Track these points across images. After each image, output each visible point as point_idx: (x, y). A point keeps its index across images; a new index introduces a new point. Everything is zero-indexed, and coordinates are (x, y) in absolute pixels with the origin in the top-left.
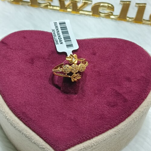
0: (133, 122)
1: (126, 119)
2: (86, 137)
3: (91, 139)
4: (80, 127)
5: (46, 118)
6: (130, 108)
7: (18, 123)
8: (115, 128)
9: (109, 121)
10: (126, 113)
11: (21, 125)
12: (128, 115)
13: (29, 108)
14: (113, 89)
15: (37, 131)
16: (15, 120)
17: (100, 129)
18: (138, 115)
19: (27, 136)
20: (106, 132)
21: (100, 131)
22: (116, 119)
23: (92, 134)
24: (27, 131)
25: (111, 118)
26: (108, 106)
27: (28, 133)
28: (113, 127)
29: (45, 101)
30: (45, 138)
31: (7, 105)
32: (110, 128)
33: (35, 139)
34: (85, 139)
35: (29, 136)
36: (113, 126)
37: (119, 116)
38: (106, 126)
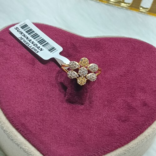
0: (146, 141)
1: (138, 136)
4: (86, 144)
5: (48, 131)
7: (16, 136)
8: (125, 146)
9: (119, 139)
10: (138, 130)
11: (19, 138)
12: (141, 132)
13: (29, 119)
14: (125, 101)
15: (37, 146)
16: (13, 132)
17: (108, 147)
18: (151, 133)
19: (26, 150)
20: (115, 151)
21: (109, 150)
22: (127, 137)
23: (99, 153)
24: (26, 146)
25: (121, 135)
26: (119, 120)
28: (123, 146)
29: (48, 111)
31: (4, 113)
32: (119, 147)
36: (123, 144)
37: (130, 133)
38: (116, 144)
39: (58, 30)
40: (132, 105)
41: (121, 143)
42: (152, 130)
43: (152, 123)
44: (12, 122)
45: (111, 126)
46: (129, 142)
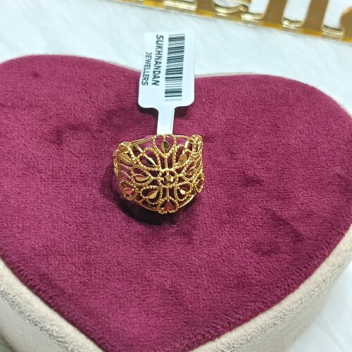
0: (318, 293)
1: (300, 285)
2: (204, 336)
3: (217, 340)
4: (187, 310)
5: (102, 286)
6: (310, 257)
7: (28, 303)
9: (261, 292)
10: (301, 270)
11: (37, 306)
12: (306, 275)
13: (57, 263)
14: (265, 209)
15: (79, 322)
16: (22, 293)
17: (237, 313)
18: (329, 274)
19: (55, 334)
20: (252, 320)
21: (239, 319)
22: (277, 287)
23: (218, 327)
24: (54, 323)
25: (264, 285)
26: (256, 252)
27: (55, 327)
28: (269, 307)
29: (97, 243)
30: (100, 339)
32: (262, 310)
33: (74, 343)
34: (201, 340)
35: (58, 335)
36: (269, 304)
37: (283, 279)
38: (253, 304)
41: (265, 301)
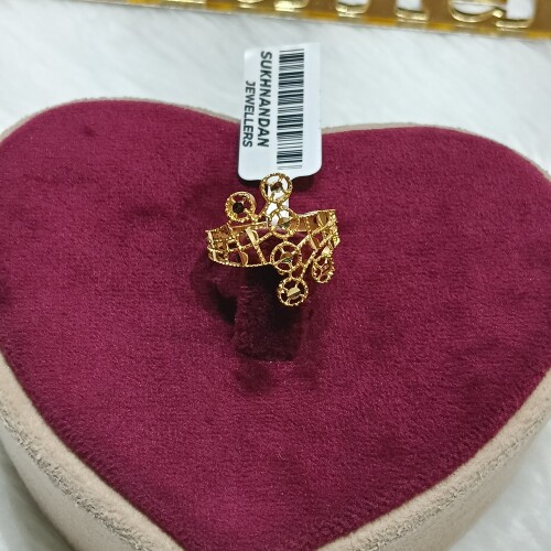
0: (503, 463)
1: (476, 452)
2: (332, 529)
3: (351, 534)
4: (308, 491)
5: (184, 455)
6: (492, 410)
7: (77, 478)
8: (437, 486)
9: (417, 464)
10: (478, 429)
11: (89, 483)
12: (485, 436)
15: (150, 507)
16: (67, 464)
17: (382, 496)
18: (520, 435)
19: (115, 524)
20: (405, 506)
21: (385, 504)
22: (442, 456)
23: (353, 516)
24: (114, 508)
25: (423, 452)
27: (115, 514)
29: (177, 388)
30: (180, 534)
31: (34, 403)
32: (419, 491)
33: (143, 538)
34: (327, 536)
35: (120, 526)
36: (430, 481)
37: (451, 444)
38: (406, 482)
39: (197, 119)
40: (451, 348)
41: (422, 476)
42: (521, 426)
43: (521, 403)
44: (65, 432)
45: (387, 424)
46: (450, 473)
